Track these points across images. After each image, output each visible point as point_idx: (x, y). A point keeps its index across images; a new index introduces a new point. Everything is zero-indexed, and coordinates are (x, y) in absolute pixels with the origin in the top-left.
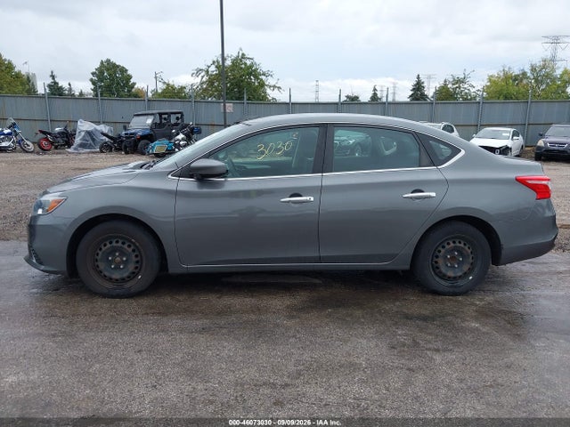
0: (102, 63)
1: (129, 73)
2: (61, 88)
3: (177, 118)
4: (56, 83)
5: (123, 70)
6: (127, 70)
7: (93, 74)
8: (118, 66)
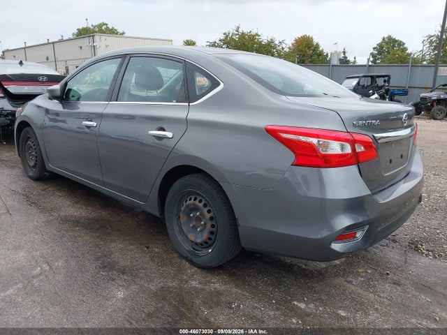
0: (384, 39)
1: (405, 46)
2: (349, 61)
3: (385, 81)
4: (345, 57)
5: (400, 44)
6: (404, 44)
7: (374, 48)
8: (396, 41)
